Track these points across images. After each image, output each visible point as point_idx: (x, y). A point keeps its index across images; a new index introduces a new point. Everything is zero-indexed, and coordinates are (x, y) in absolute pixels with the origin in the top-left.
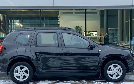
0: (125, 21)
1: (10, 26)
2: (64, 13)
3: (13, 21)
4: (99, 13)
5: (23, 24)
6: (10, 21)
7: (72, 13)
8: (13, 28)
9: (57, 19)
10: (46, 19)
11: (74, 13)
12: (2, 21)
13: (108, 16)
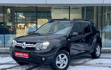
0: (99, 15)
1: (16, 17)
2: (55, 8)
3: (18, 13)
4: (81, 9)
5: (25, 16)
6: (16, 13)
7: (61, 8)
8: (18, 18)
9: (50, 12)
10: (42, 12)
11: (62, 8)
12: (10, 14)
13: (87, 10)
